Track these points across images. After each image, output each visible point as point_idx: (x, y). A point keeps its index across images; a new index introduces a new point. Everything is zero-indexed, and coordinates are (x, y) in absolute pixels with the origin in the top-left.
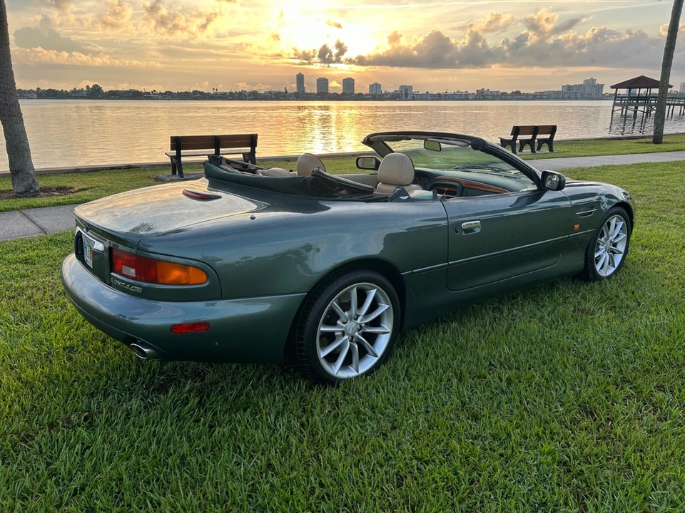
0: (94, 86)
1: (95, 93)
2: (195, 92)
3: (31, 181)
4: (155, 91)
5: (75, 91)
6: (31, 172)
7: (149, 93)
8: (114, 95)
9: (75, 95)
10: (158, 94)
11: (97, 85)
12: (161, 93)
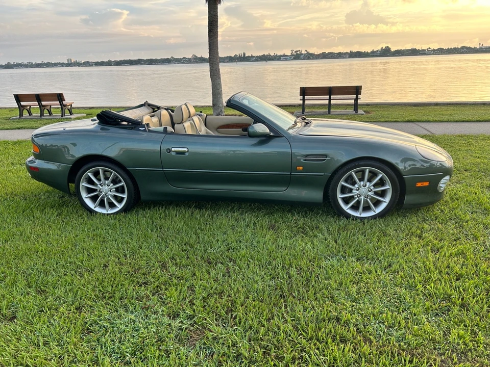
0: (386, 48)
1: (386, 52)
2: (463, 48)
3: (220, 110)
4: (429, 48)
5: (373, 52)
6: (221, 105)
7: (425, 50)
8: (399, 53)
9: (373, 54)
10: (431, 51)
11: (388, 47)
12: (434, 50)
